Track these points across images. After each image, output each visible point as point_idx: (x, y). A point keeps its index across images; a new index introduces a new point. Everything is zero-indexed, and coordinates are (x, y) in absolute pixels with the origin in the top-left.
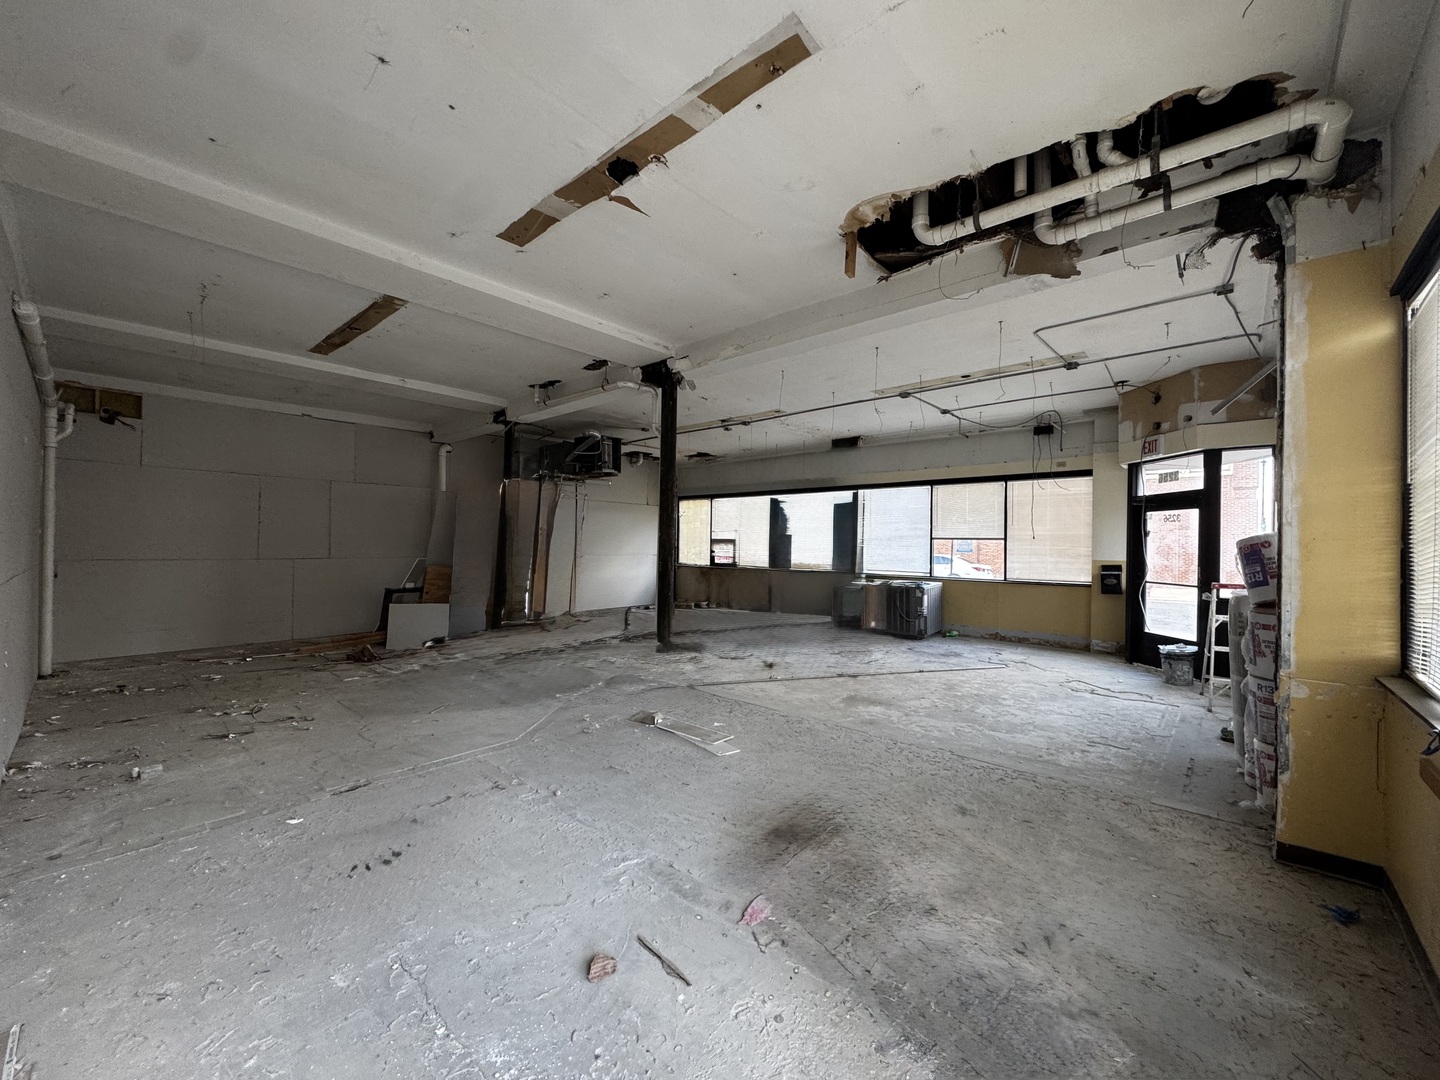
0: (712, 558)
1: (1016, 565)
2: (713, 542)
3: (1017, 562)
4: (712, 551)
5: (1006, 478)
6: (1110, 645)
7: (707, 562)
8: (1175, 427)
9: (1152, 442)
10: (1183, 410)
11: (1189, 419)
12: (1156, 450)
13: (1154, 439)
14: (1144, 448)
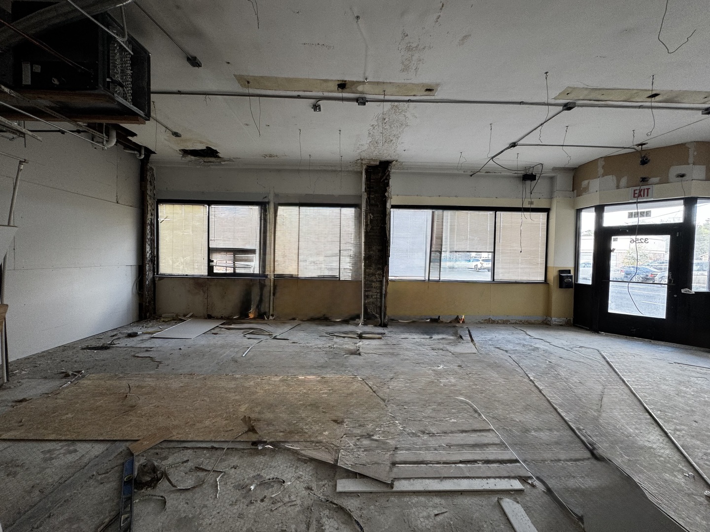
0: (210, 268)
1: (501, 271)
2: (210, 251)
3: (502, 268)
4: (210, 261)
5: (496, 209)
6: (562, 320)
7: (204, 272)
8: (665, 181)
9: (643, 190)
10: (675, 170)
11: (682, 176)
12: (647, 196)
13: (645, 188)
14: (635, 194)
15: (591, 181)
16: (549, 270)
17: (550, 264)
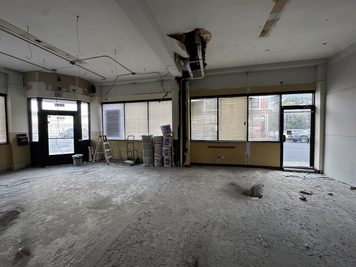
6: (23, 165)
8: (68, 91)
9: (59, 94)
10: (72, 87)
11: (75, 90)
12: (61, 96)
13: (60, 93)
14: (55, 94)
15: (33, 83)
16: (9, 135)
17: (10, 131)
